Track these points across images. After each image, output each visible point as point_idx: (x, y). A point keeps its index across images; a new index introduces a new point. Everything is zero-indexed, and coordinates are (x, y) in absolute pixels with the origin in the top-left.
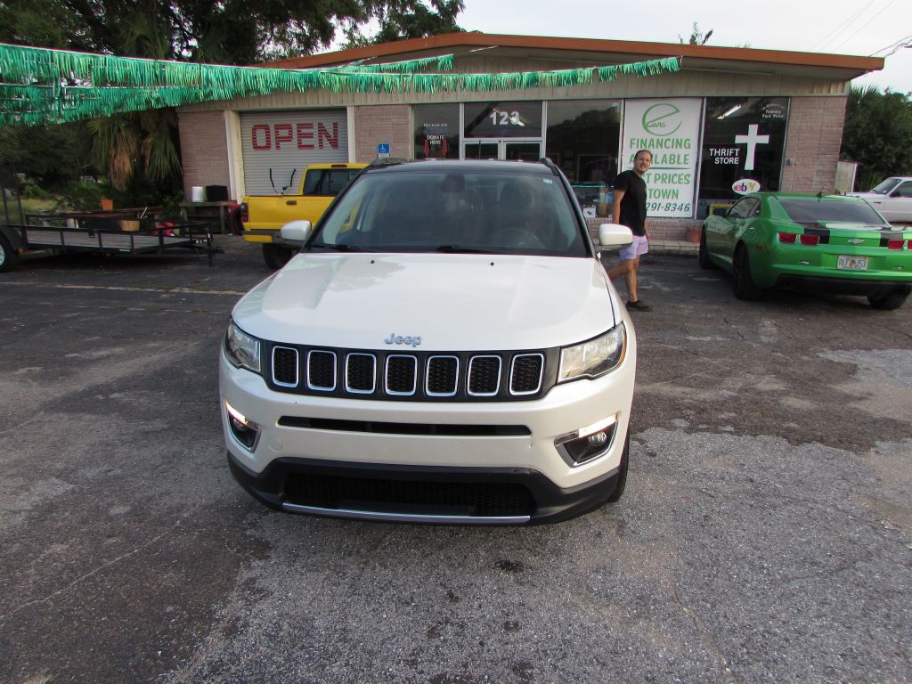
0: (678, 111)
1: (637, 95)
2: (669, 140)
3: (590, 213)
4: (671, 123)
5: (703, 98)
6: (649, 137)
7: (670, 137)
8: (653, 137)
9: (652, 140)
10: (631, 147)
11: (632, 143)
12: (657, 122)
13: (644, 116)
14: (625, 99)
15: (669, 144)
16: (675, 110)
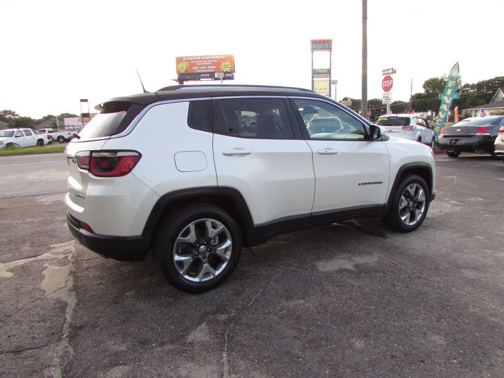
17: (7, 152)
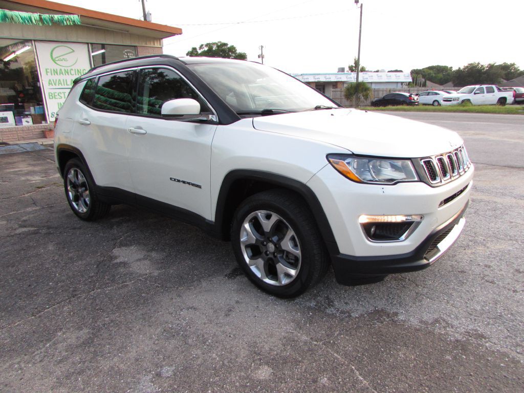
0: (74, 51)
1: (44, 38)
2: (72, 69)
3: (28, 122)
4: (71, 58)
5: (88, 44)
6: (58, 68)
7: (73, 68)
8: (61, 68)
9: (61, 69)
10: (47, 74)
11: (47, 72)
12: (62, 58)
13: (52, 53)
14: (35, 40)
15: (73, 72)
16: (72, 51)
17: (461, 108)
